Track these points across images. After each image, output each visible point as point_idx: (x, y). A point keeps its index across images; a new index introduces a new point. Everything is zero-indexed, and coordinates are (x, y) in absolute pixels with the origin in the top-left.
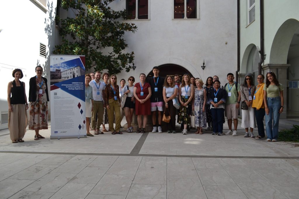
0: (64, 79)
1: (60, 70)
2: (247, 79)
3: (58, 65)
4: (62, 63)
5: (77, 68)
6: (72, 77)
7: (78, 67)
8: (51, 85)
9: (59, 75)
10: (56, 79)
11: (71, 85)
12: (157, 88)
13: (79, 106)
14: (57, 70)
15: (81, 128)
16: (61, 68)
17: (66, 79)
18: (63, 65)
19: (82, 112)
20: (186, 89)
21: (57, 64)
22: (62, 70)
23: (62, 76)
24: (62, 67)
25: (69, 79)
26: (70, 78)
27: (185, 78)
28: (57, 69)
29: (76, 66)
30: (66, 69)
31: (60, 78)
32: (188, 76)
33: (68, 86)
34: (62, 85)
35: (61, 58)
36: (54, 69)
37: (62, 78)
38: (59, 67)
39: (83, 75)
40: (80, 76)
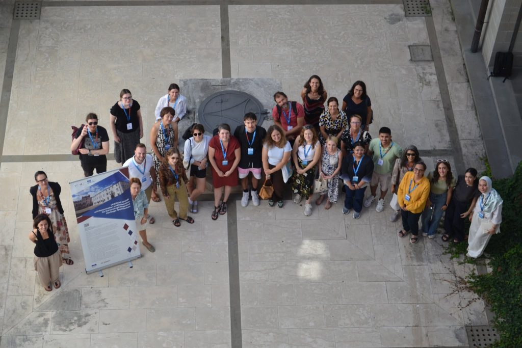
0: (97, 204)
1: (89, 196)
2: (409, 155)
3: (85, 191)
4: (91, 187)
5: (117, 186)
6: (110, 198)
7: (117, 184)
8: (77, 217)
9: (89, 202)
10: (85, 207)
11: (110, 208)
12: (252, 150)
13: (126, 227)
14: (83, 198)
15: (132, 251)
16: (89, 193)
17: (101, 203)
18: (92, 188)
19: (130, 233)
20: (305, 151)
21: (83, 191)
22: (91, 194)
23: (94, 202)
24: (91, 191)
25: (104, 202)
26: (107, 200)
27: (306, 134)
28: (85, 196)
29: (116, 183)
30: (98, 192)
31: (92, 204)
32: (312, 130)
33: (105, 210)
34: (95, 212)
35: (88, 181)
36: (78, 198)
37: (94, 205)
38: (87, 193)
39: (127, 188)
40: (122, 194)
